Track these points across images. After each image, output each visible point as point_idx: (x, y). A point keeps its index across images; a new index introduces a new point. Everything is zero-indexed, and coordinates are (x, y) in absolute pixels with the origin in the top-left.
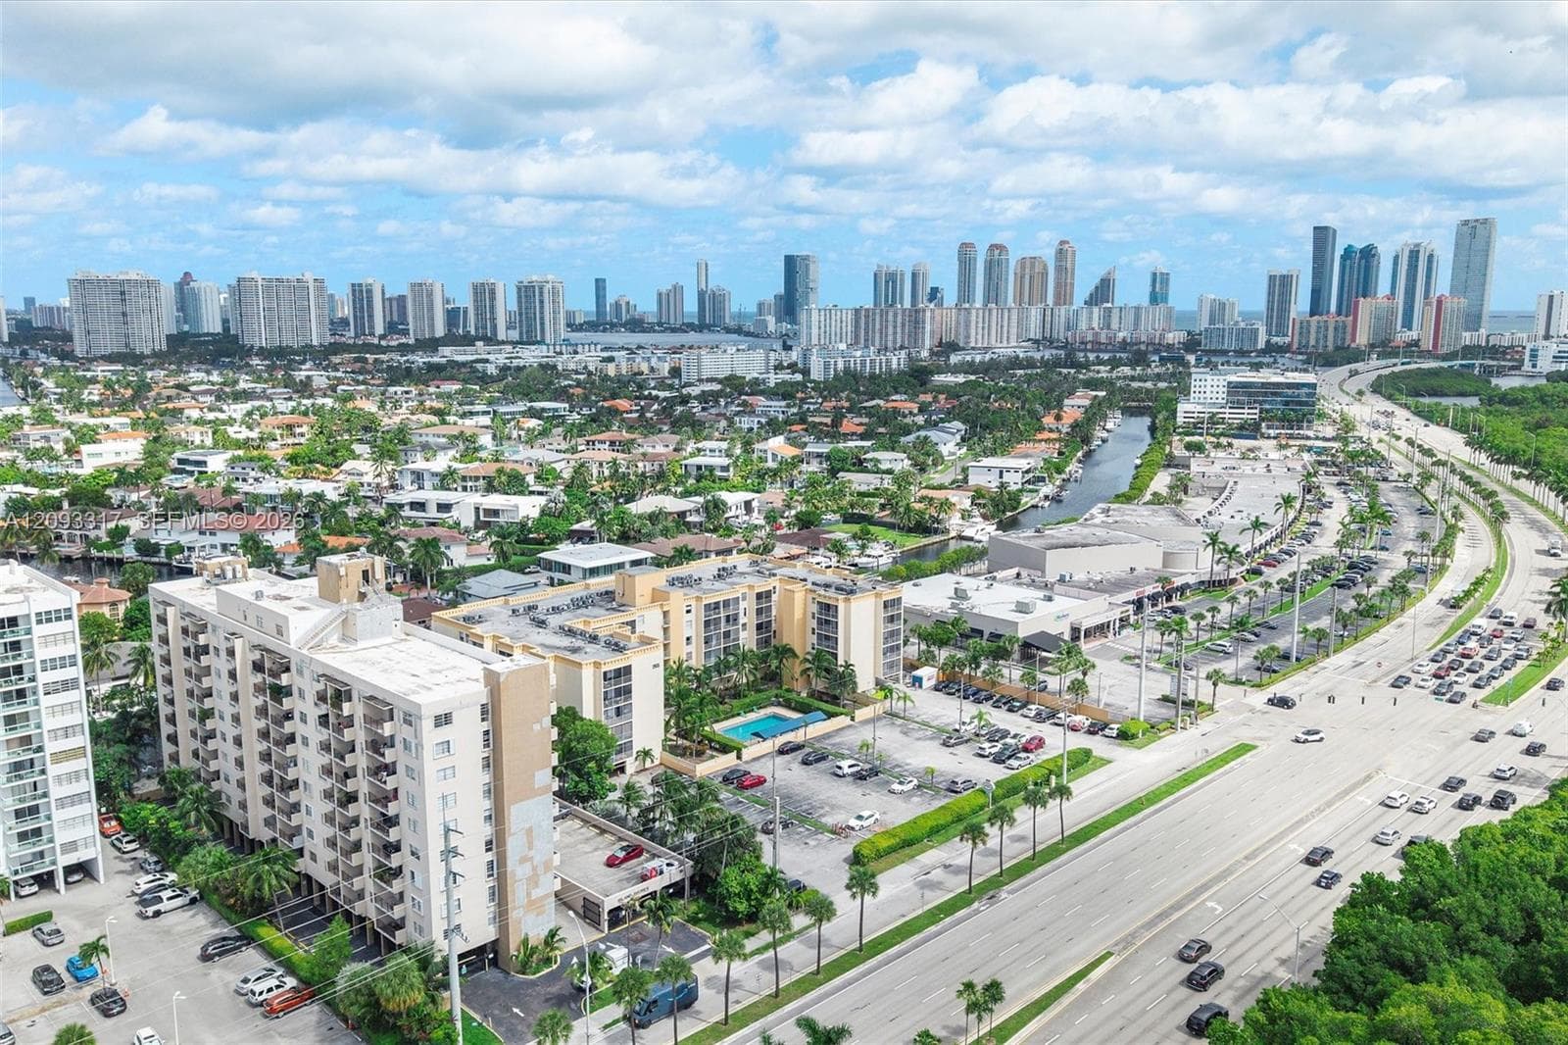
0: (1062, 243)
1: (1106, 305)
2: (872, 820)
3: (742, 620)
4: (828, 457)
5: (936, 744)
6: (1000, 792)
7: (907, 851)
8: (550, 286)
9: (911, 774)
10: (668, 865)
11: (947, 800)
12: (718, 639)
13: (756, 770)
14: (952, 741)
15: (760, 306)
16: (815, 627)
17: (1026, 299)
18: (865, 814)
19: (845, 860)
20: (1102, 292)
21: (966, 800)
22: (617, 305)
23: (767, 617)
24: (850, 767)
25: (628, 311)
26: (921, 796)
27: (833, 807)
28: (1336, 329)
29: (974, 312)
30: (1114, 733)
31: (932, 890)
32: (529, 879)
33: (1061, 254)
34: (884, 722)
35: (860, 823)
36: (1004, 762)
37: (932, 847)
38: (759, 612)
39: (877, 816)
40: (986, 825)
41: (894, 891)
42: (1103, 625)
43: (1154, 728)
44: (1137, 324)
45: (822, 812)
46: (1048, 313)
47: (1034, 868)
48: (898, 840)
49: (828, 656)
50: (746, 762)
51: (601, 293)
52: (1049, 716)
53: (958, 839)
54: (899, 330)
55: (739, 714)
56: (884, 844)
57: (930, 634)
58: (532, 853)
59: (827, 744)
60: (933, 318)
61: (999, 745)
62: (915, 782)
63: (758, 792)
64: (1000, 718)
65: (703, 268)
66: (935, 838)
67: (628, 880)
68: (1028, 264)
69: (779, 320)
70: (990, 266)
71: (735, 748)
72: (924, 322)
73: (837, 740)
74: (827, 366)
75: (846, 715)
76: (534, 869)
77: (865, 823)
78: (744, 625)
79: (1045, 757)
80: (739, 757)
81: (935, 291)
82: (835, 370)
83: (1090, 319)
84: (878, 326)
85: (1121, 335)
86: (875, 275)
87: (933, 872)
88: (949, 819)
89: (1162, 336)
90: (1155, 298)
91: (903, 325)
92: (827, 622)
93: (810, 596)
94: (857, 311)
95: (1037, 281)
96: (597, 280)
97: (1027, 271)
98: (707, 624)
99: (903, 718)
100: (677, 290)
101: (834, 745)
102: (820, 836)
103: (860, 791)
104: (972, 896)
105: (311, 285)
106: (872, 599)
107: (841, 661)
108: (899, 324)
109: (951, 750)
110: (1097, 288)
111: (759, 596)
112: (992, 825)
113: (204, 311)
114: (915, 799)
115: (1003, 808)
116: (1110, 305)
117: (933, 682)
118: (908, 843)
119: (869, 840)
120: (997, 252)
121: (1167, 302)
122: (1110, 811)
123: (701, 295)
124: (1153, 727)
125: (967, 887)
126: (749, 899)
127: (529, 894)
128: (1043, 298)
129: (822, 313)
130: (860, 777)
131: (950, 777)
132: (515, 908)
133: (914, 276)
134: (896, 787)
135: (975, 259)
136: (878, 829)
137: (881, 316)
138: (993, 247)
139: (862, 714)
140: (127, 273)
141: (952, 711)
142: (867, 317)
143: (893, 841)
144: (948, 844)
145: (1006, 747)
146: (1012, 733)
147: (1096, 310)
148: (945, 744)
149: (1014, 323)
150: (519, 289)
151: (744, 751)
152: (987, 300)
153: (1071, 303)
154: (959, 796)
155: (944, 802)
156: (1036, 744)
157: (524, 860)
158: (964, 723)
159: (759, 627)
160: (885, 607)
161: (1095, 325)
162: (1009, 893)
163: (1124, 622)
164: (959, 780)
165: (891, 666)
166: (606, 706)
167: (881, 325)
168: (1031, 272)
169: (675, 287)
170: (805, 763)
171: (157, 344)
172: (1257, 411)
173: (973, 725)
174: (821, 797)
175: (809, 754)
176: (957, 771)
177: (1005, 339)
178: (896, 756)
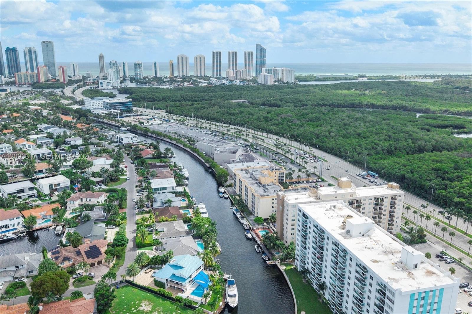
28: (30, 76)
172: (120, 110)
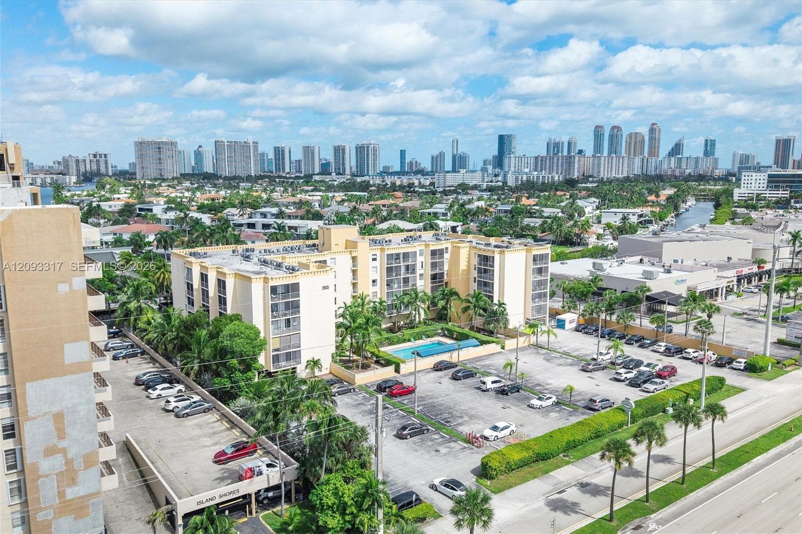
0: (653, 124)
1: (678, 156)
2: (507, 432)
3: (419, 271)
4: (511, 212)
5: (576, 369)
6: (640, 411)
7: (541, 465)
8: (372, 146)
9: (550, 393)
10: (269, 466)
11: (586, 417)
12: (399, 283)
13: (408, 382)
14: (591, 367)
15: (485, 162)
16: (476, 276)
17: (632, 154)
18: (501, 425)
19: (474, 472)
20: (677, 149)
21: (604, 418)
22: (411, 163)
23: (440, 270)
24: (493, 382)
25: (416, 166)
26: (559, 411)
27: (472, 417)
29: (603, 159)
30: (742, 366)
31: (566, 513)
32: (60, 475)
33: (652, 131)
34: (530, 351)
35: (494, 433)
36: (639, 386)
37: (568, 463)
38: (434, 265)
39: (513, 428)
40: (631, 442)
41: (523, 511)
42: (712, 290)
43: (780, 365)
44: (696, 167)
45: (460, 421)
46: (645, 160)
47: (684, 494)
48: (531, 453)
49: (485, 298)
50: (404, 376)
51: (403, 156)
52: (678, 351)
53: (597, 456)
54: (560, 167)
55: (409, 340)
56: (516, 456)
57: (573, 288)
58: (63, 444)
59: (478, 364)
60: (579, 161)
61: (635, 372)
62: (554, 399)
63: (405, 400)
64: (633, 352)
65: (455, 143)
66: (572, 453)
67: (222, 479)
68: (633, 137)
69: (494, 167)
70: (612, 137)
71: (394, 363)
72: (574, 163)
73: (487, 362)
74: (517, 179)
75: (497, 343)
76: (69, 462)
77: (500, 434)
78: (421, 275)
79: (678, 383)
80: (397, 370)
81: (580, 152)
82: (521, 181)
83: (669, 163)
84: (548, 166)
85: (688, 171)
86: (548, 144)
87: (569, 490)
88: (588, 434)
89: (712, 172)
90: (706, 154)
91: (562, 164)
92: (486, 271)
93: (473, 252)
94: (536, 158)
95: (638, 145)
96: (401, 151)
97: (633, 140)
98: (389, 270)
99: (547, 349)
100: (442, 155)
101: (483, 366)
102: (453, 444)
103: (500, 405)
104: (614, 523)
105: (251, 145)
106: (524, 253)
107: (496, 301)
108: (560, 165)
109: (589, 374)
110: (673, 149)
111: (434, 253)
112: (638, 442)
113: (205, 162)
114: (553, 415)
115: (651, 424)
116: (681, 156)
117: (574, 325)
118: (542, 457)
119: (499, 452)
120: (616, 130)
121: (713, 155)
122: (757, 436)
123: (454, 157)
124: (778, 363)
125: (608, 512)
126: (343, 514)
127: (61, 494)
128: (642, 153)
129: (517, 159)
130: (502, 392)
131: (588, 397)
132: (40, 509)
133: (569, 144)
134: (535, 402)
135: (604, 134)
136: (512, 441)
137: (550, 160)
138: (613, 128)
139: (510, 344)
140: (162, 139)
141: (589, 345)
142: (542, 161)
143: (525, 454)
144: (585, 460)
145: (641, 373)
146: (645, 363)
147: (673, 159)
148: (584, 370)
149: (626, 165)
150: (357, 148)
151: (402, 366)
152: (610, 153)
153: (658, 157)
154: (596, 413)
155: (581, 418)
156: (670, 372)
157: (50, 452)
158: (601, 354)
159: (434, 277)
160: (534, 260)
161: (672, 166)
162: (659, 523)
163: (729, 291)
164: (598, 399)
165: (539, 309)
166: (273, 317)
167: (550, 165)
168: (635, 141)
169: (440, 153)
170: (455, 378)
171: (175, 173)
172: (788, 192)
173: (608, 356)
174: (463, 407)
175: (459, 371)
176: (595, 392)
177: (621, 172)
178: (537, 377)
